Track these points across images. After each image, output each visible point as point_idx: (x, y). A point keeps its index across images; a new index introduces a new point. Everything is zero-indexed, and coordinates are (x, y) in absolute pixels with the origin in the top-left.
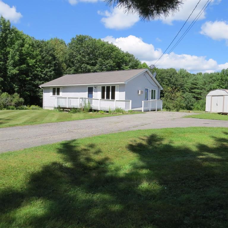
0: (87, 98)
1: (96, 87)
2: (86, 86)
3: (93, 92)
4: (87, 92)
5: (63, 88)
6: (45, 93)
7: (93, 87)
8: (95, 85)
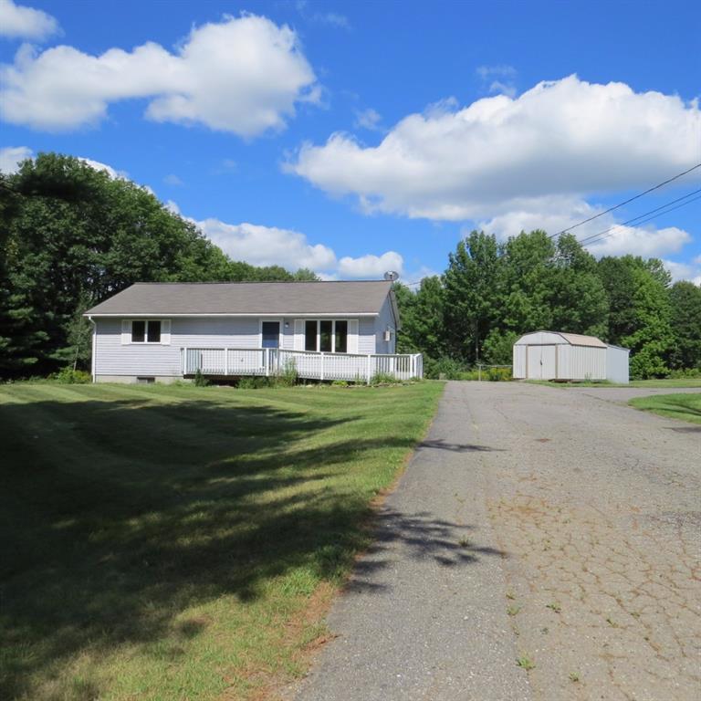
0: (260, 350)
1: (288, 321)
2: (257, 319)
3: (281, 335)
4: (261, 335)
5: (172, 322)
6: (99, 336)
7: (278, 323)
8: (285, 318)
